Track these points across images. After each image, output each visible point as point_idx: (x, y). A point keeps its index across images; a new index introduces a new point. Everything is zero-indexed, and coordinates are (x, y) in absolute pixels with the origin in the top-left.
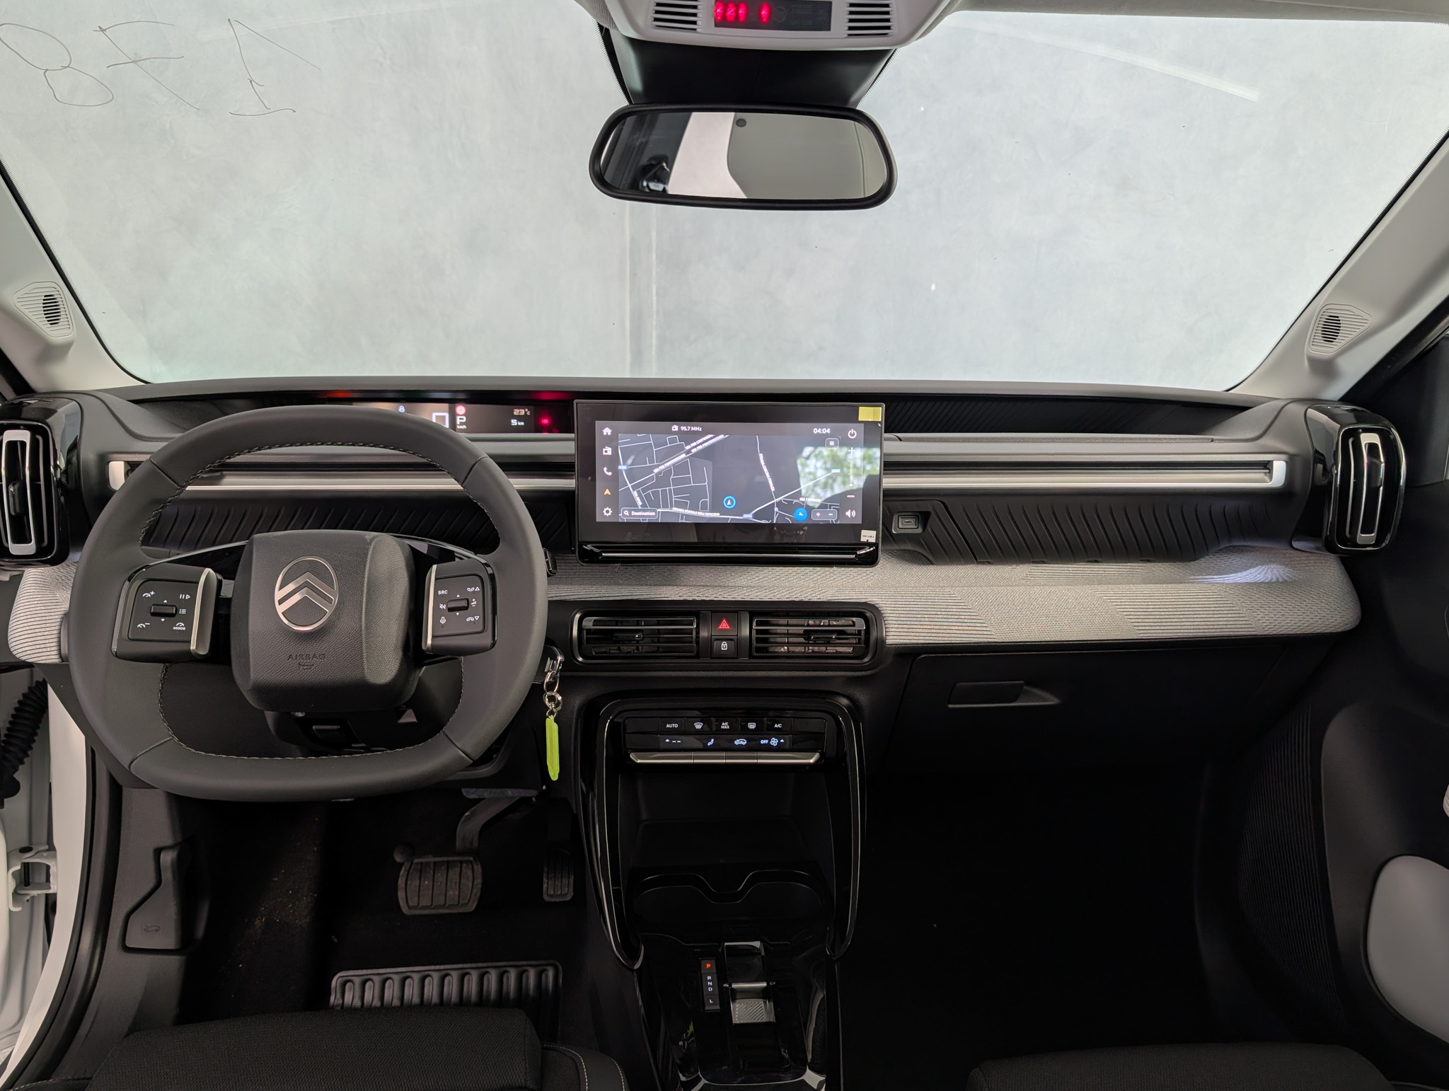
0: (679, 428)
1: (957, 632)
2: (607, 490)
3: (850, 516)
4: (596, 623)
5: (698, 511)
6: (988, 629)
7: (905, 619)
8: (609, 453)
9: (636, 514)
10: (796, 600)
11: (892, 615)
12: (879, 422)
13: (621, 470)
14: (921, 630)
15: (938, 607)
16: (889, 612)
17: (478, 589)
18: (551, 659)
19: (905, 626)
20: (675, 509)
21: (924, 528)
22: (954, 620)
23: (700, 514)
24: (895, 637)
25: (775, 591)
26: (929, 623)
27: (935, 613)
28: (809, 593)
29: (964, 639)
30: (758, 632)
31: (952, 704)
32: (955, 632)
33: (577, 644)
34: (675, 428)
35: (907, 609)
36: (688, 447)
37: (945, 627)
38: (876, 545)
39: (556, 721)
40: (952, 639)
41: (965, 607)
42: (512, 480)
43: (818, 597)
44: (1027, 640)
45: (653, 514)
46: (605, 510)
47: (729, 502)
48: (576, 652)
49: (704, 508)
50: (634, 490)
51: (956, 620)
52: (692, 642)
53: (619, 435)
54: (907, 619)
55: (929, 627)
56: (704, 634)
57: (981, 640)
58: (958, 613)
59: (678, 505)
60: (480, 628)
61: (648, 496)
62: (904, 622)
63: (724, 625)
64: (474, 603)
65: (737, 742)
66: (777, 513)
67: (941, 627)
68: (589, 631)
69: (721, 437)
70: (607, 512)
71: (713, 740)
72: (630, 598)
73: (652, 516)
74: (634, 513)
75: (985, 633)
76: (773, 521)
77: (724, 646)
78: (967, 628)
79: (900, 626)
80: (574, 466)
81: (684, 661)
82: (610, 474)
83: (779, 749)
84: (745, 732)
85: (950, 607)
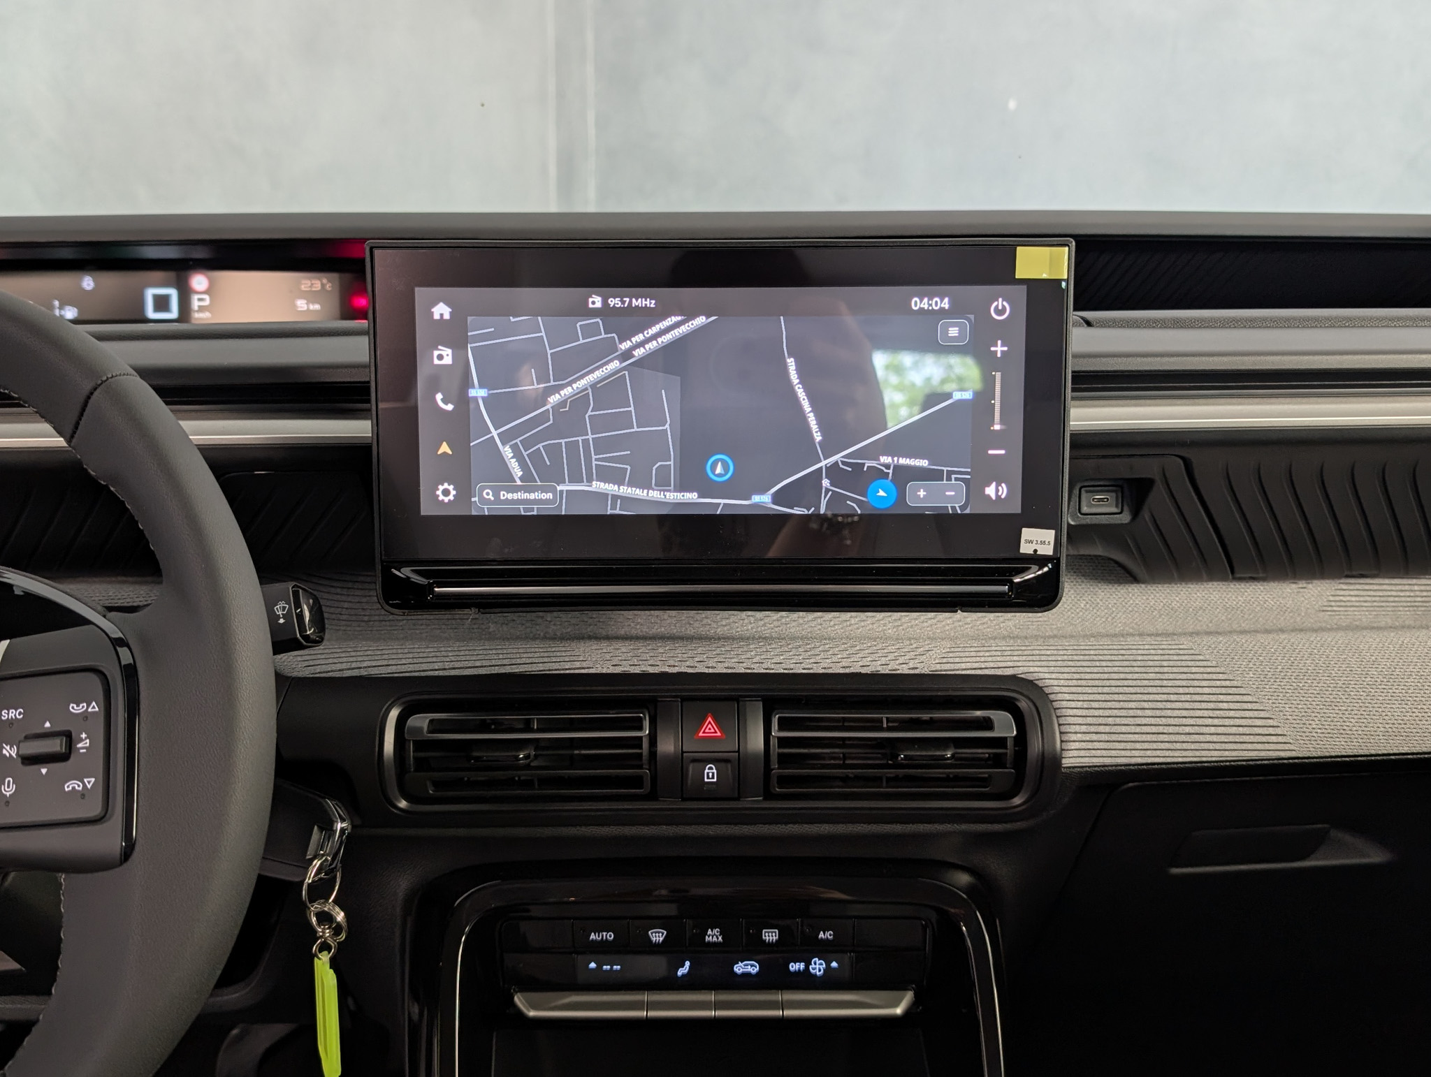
0: (605, 302)
1: (1215, 738)
2: (445, 444)
3: (993, 497)
4: (435, 726)
5: (649, 487)
6: (1278, 731)
7: (1101, 712)
8: (448, 360)
9: (510, 496)
10: (864, 671)
11: (1073, 704)
12: (1064, 280)
13: (476, 399)
14: (1136, 737)
15: (1170, 683)
16: (1067, 697)
17: (94, 708)
18: (321, 829)
19: (1102, 729)
20: (598, 486)
21: (1136, 514)
22: (1206, 713)
23: (655, 495)
24: (1082, 753)
25: (817, 651)
26: (1153, 721)
27: (1165, 697)
28: (891, 656)
29: (1227, 753)
30: (783, 742)
31: (1177, 867)
32: (1209, 738)
33: (393, 772)
34: (596, 301)
35: (1106, 690)
36: (625, 345)
37: (1187, 729)
38: (1054, 560)
39: (334, 964)
40: (1204, 753)
41: (1228, 683)
42: (187, 425)
43: (911, 665)
44: (1361, 752)
45: (550, 496)
46: (441, 488)
47: (719, 468)
48: (393, 789)
49: (663, 484)
50: (504, 444)
51: (1211, 713)
52: (641, 767)
53: (470, 319)
54: (1107, 713)
55: (1154, 729)
56: (667, 746)
57: (1263, 754)
58: (1213, 698)
59: (606, 475)
60: (95, 810)
61: (536, 456)
62: (1101, 720)
63: (710, 728)
64: (83, 744)
65: (739, 968)
66: (827, 490)
67: (1181, 729)
68: (421, 745)
69: (701, 320)
70: (446, 492)
71: (687, 964)
72: (508, 670)
73: (547, 502)
74: (504, 495)
75: (1274, 739)
76: (818, 508)
77: (711, 773)
78: (1234, 730)
79: (1093, 729)
80: (368, 388)
81: (627, 805)
82: (450, 407)
83: (828, 983)
84: (754, 949)
85: (1196, 683)
